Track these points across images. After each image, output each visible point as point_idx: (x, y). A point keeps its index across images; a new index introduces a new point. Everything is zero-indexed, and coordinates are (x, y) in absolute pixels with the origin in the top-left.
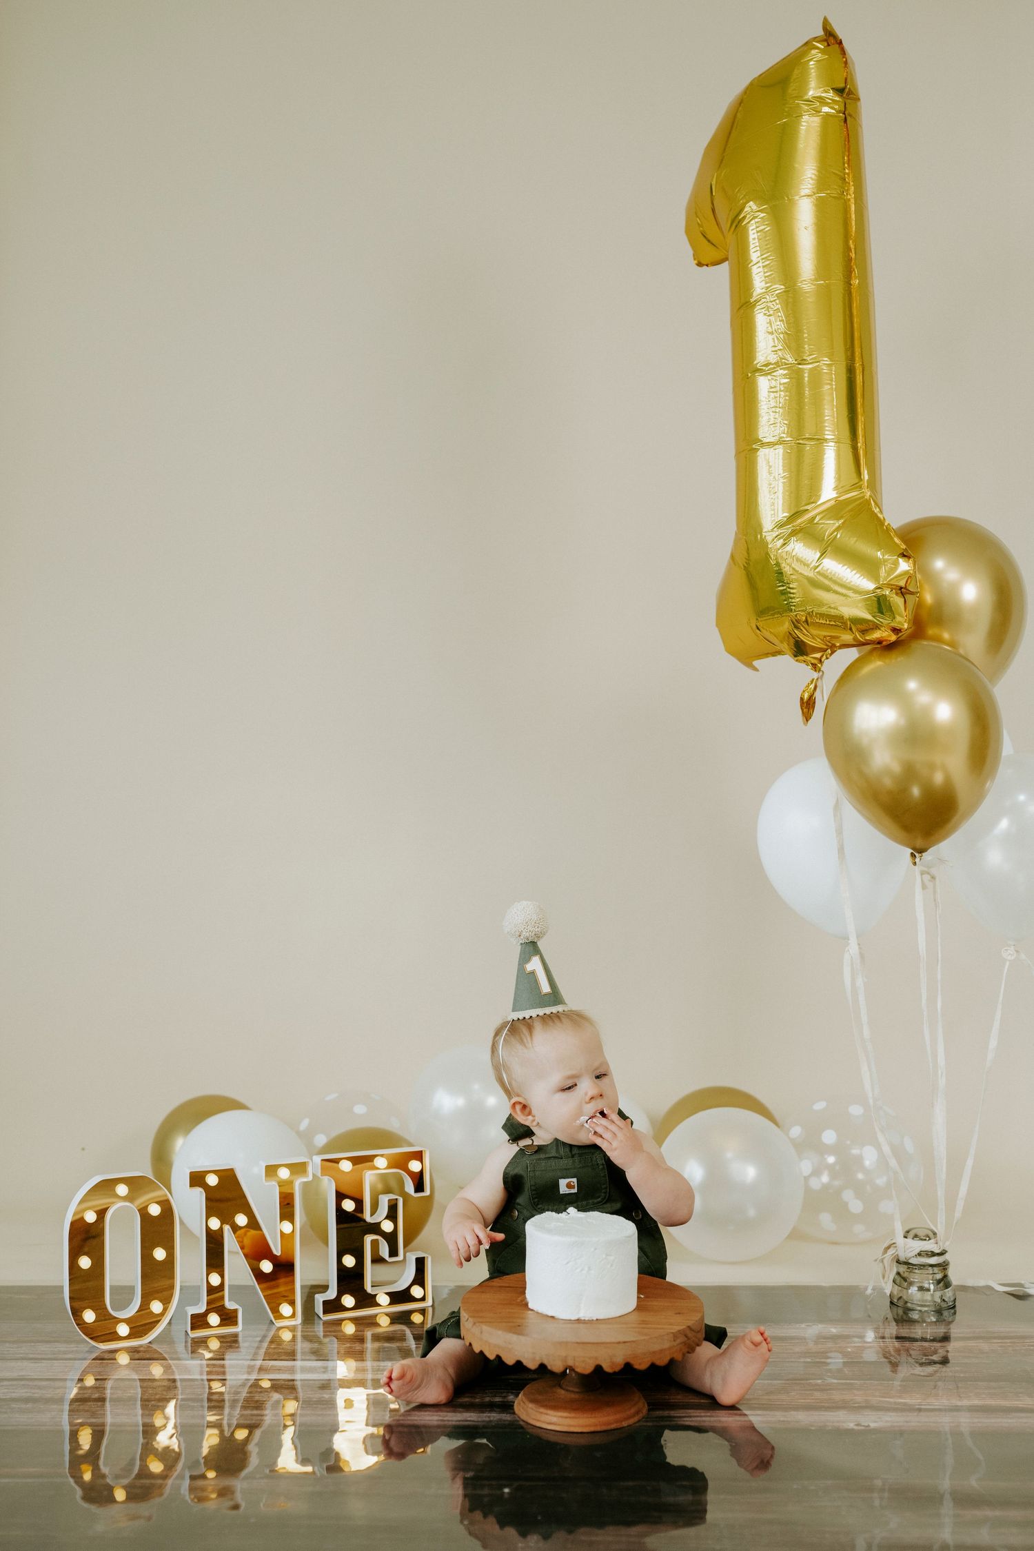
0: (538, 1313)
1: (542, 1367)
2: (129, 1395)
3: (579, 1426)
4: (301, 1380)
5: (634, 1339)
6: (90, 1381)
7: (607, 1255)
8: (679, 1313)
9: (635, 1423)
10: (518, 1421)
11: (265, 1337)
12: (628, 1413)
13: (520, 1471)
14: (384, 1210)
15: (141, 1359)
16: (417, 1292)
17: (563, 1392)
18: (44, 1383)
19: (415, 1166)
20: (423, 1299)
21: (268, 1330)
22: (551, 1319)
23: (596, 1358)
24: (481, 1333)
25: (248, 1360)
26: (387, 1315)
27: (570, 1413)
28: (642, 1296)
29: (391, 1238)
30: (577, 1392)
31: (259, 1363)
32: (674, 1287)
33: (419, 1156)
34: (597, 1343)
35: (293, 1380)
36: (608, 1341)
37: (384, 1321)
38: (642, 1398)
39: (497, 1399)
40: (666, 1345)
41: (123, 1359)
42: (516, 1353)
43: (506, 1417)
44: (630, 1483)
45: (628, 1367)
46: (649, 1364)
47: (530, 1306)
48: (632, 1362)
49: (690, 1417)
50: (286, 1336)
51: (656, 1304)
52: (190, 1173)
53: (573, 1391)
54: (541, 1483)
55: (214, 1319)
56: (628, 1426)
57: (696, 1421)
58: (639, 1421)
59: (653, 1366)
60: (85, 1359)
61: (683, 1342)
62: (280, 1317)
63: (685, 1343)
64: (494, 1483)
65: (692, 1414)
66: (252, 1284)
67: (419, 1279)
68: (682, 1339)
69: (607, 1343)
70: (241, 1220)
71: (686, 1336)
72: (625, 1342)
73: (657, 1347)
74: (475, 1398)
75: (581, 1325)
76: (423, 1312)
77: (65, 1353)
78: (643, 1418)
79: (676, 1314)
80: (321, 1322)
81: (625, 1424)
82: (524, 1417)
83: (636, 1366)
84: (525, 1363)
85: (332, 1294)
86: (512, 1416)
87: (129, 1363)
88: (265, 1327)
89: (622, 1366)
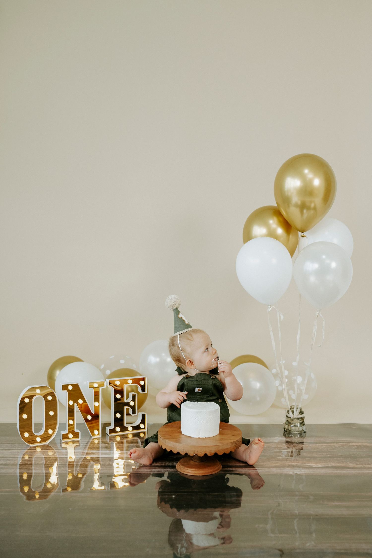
0: (185, 435)
1: (186, 454)
2: (41, 463)
3: (198, 474)
4: (101, 457)
5: (218, 445)
6: (27, 457)
7: (209, 416)
8: (234, 436)
9: (218, 472)
10: (177, 472)
11: (88, 442)
12: (216, 469)
13: (178, 489)
14: (131, 398)
15: (45, 450)
16: (142, 426)
17: (193, 462)
18: (11, 458)
19: (142, 383)
20: (144, 428)
21: (90, 439)
22: (190, 438)
23: (205, 451)
24: (165, 442)
25: (82, 450)
26: (131, 434)
27: (195, 469)
28: (221, 429)
29: (133, 408)
30: (198, 462)
31: (86, 451)
32: (232, 426)
33: (143, 379)
34: (206, 446)
35: (98, 457)
36: (209, 445)
37: (130, 436)
38: (220, 464)
39: (170, 464)
40: (229, 447)
41: (39, 450)
42: (177, 449)
43: (173, 470)
44: (216, 494)
45: (216, 454)
46: (223, 453)
47: (182, 433)
48: (217, 452)
49: (237, 470)
50: (96, 441)
51: (225, 432)
52: (63, 385)
53: (196, 462)
54: (185, 494)
55: (71, 436)
56: (215, 474)
57: (238, 472)
58: (219, 472)
59: (224, 454)
60: (25, 450)
61: (235, 445)
62: (94, 435)
63: (235, 446)
64: (169, 493)
65: (237, 469)
66: (84, 423)
67: (143, 422)
68: (235, 444)
69: (209, 446)
70: (80, 401)
71: (236, 443)
72: (215, 446)
73: (226, 447)
74: (163, 464)
75: (200, 440)
76: (144, 433)
77: (18, 447)
78: (220, 471)
79: (233, 436)
80: (108, 437)
81: (214, 473)
82: (179, 470)
83: (219, 454)
84: (180, 453)
85: (112, 427)
86: (175, 470)
87: (40, 451)
88: (88, 438)
89: (214, 454)
